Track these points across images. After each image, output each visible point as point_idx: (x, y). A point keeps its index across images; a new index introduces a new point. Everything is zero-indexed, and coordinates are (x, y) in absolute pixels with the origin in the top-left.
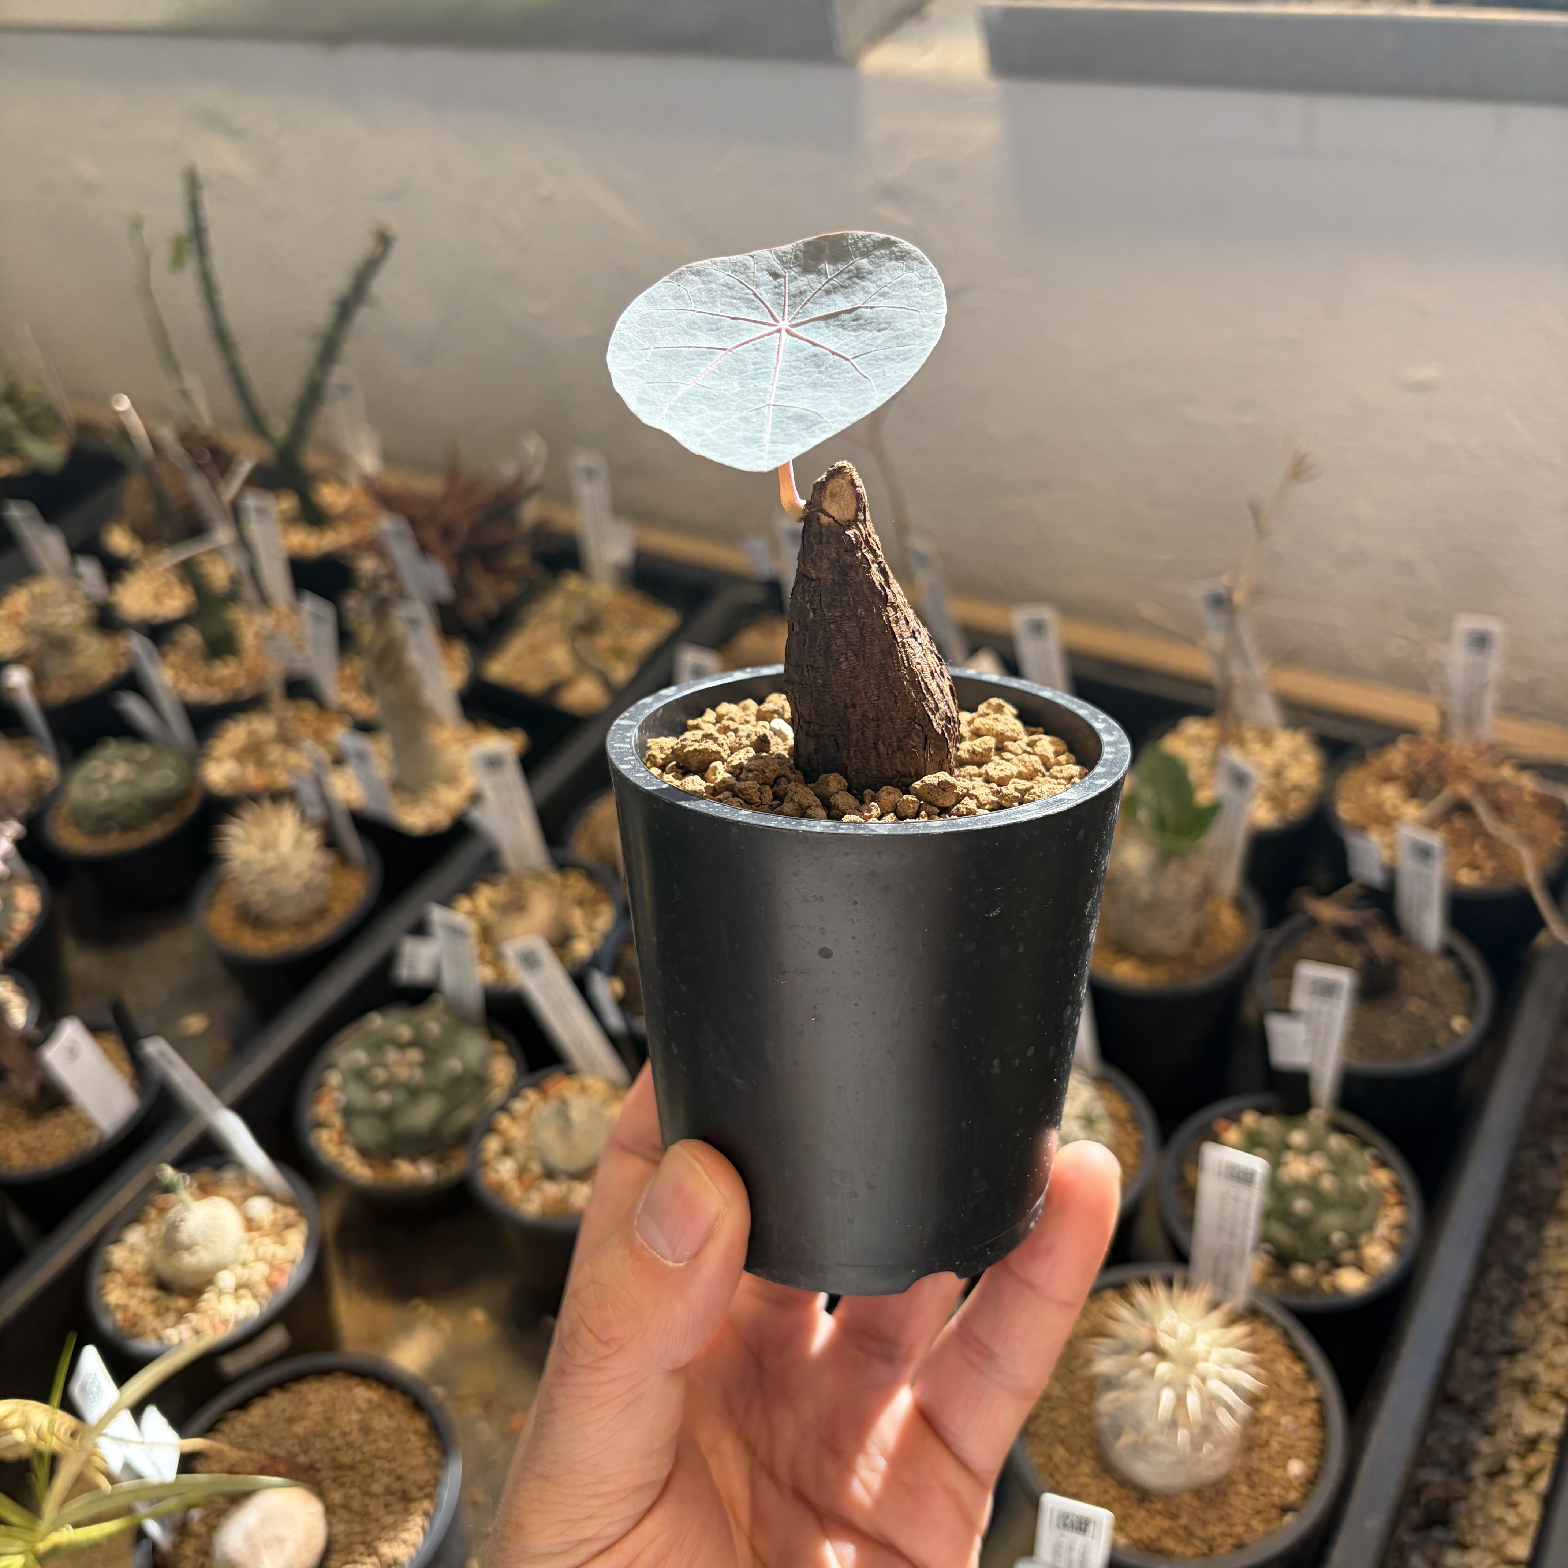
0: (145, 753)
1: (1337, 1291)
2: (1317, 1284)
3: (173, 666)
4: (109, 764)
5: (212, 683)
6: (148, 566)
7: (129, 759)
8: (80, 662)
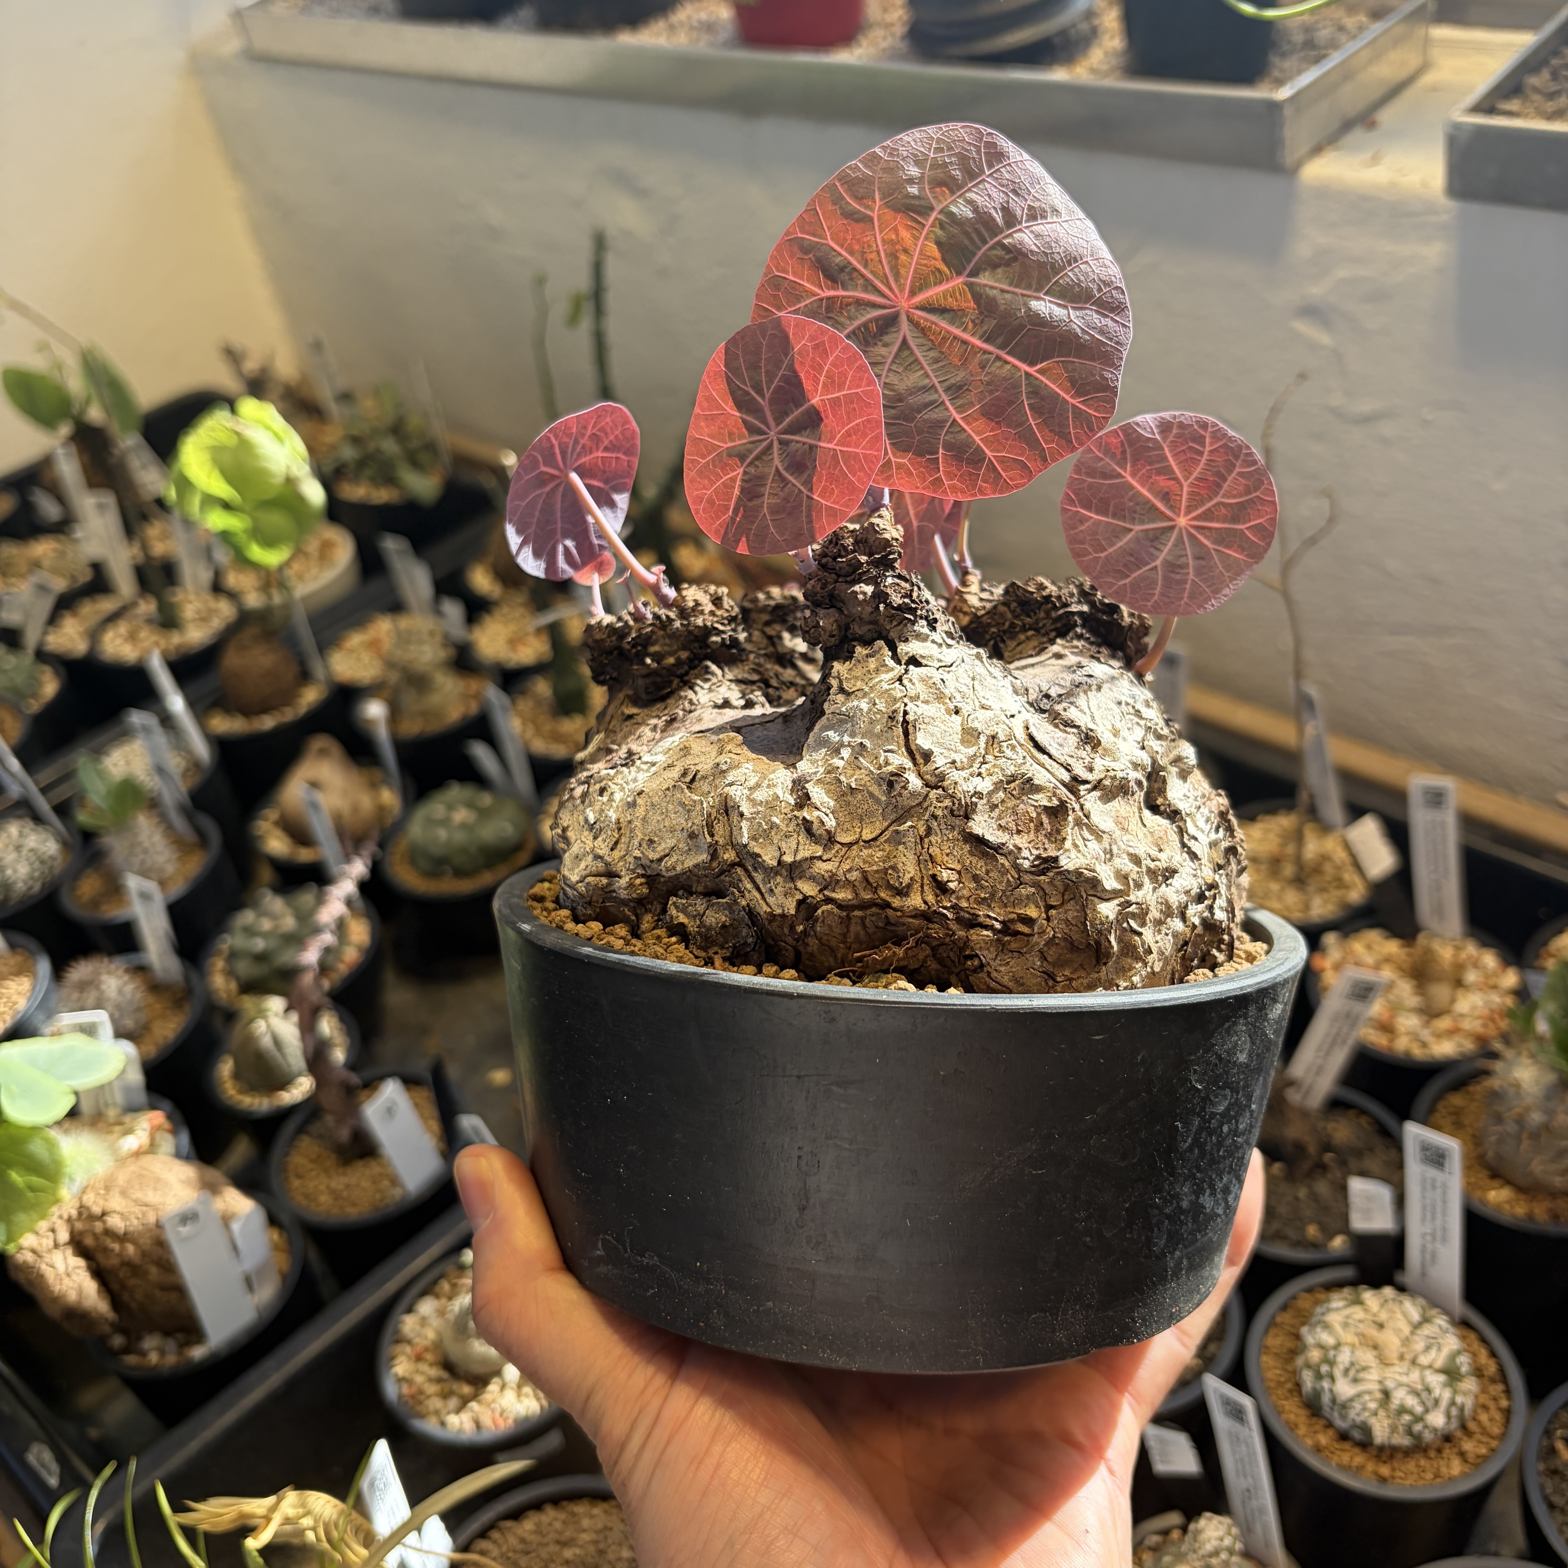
0: (486, 799)
3: (520, 714)
4: (451, 807)
5: (557, 737)
6: (505, 610)
7: (470, 805)
8: (434, 700)
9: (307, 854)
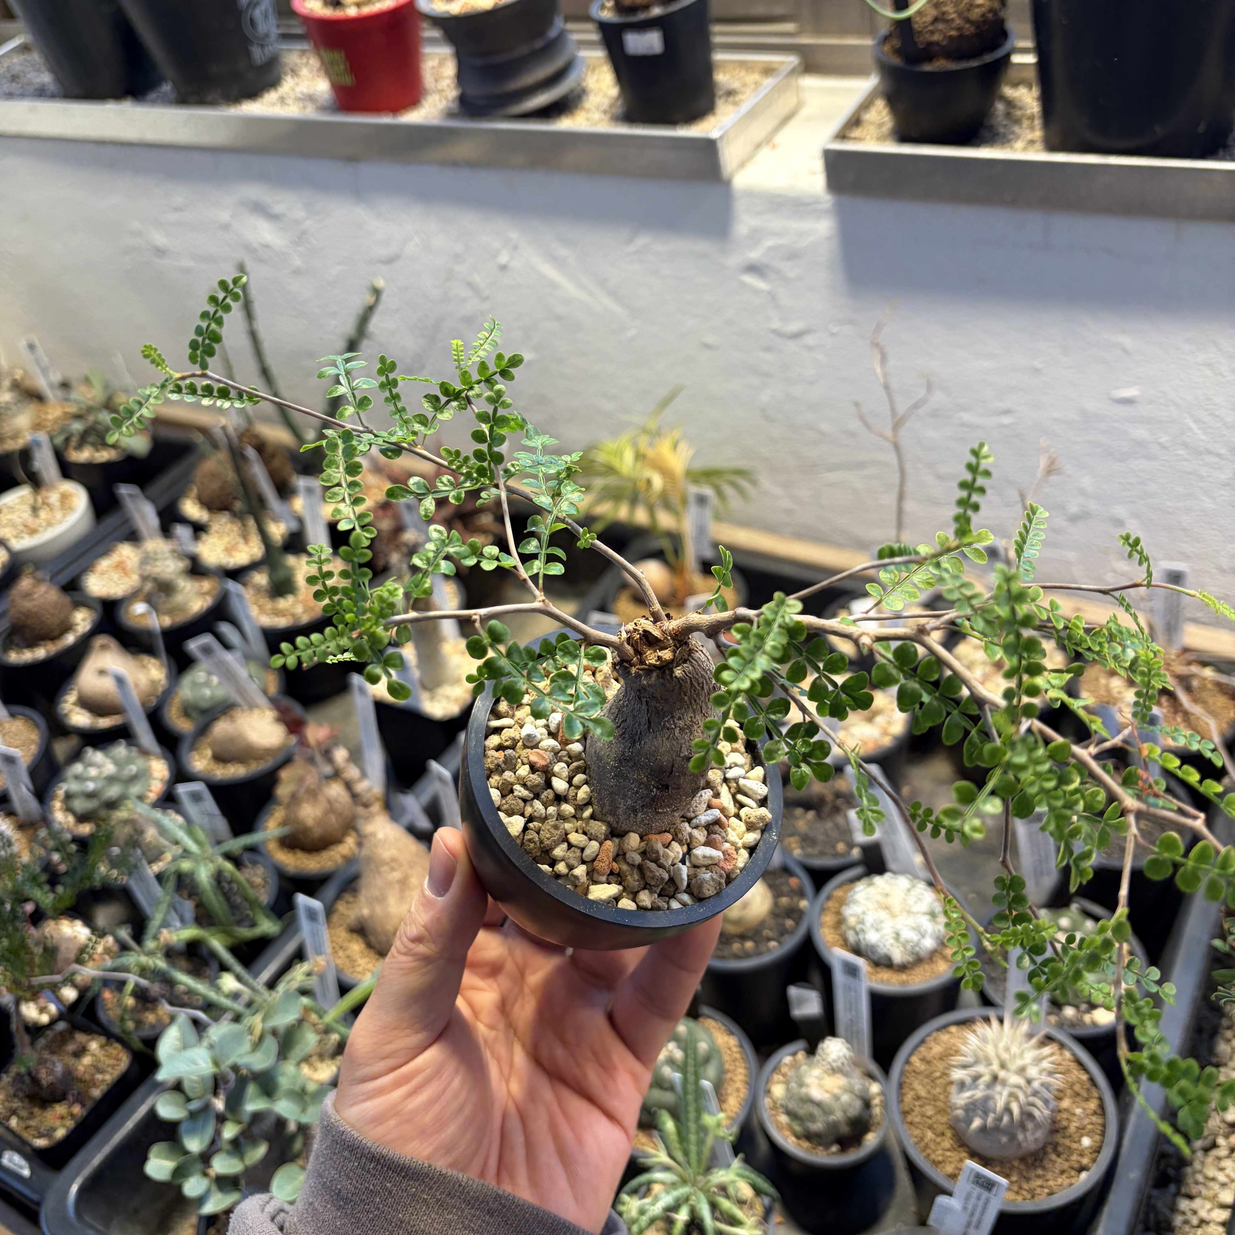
1: (1094, 1024)
2: (1081, 1020)
5: (276, 612)
6: (217, 528)
8: (179, 598)
9: (104, 723)
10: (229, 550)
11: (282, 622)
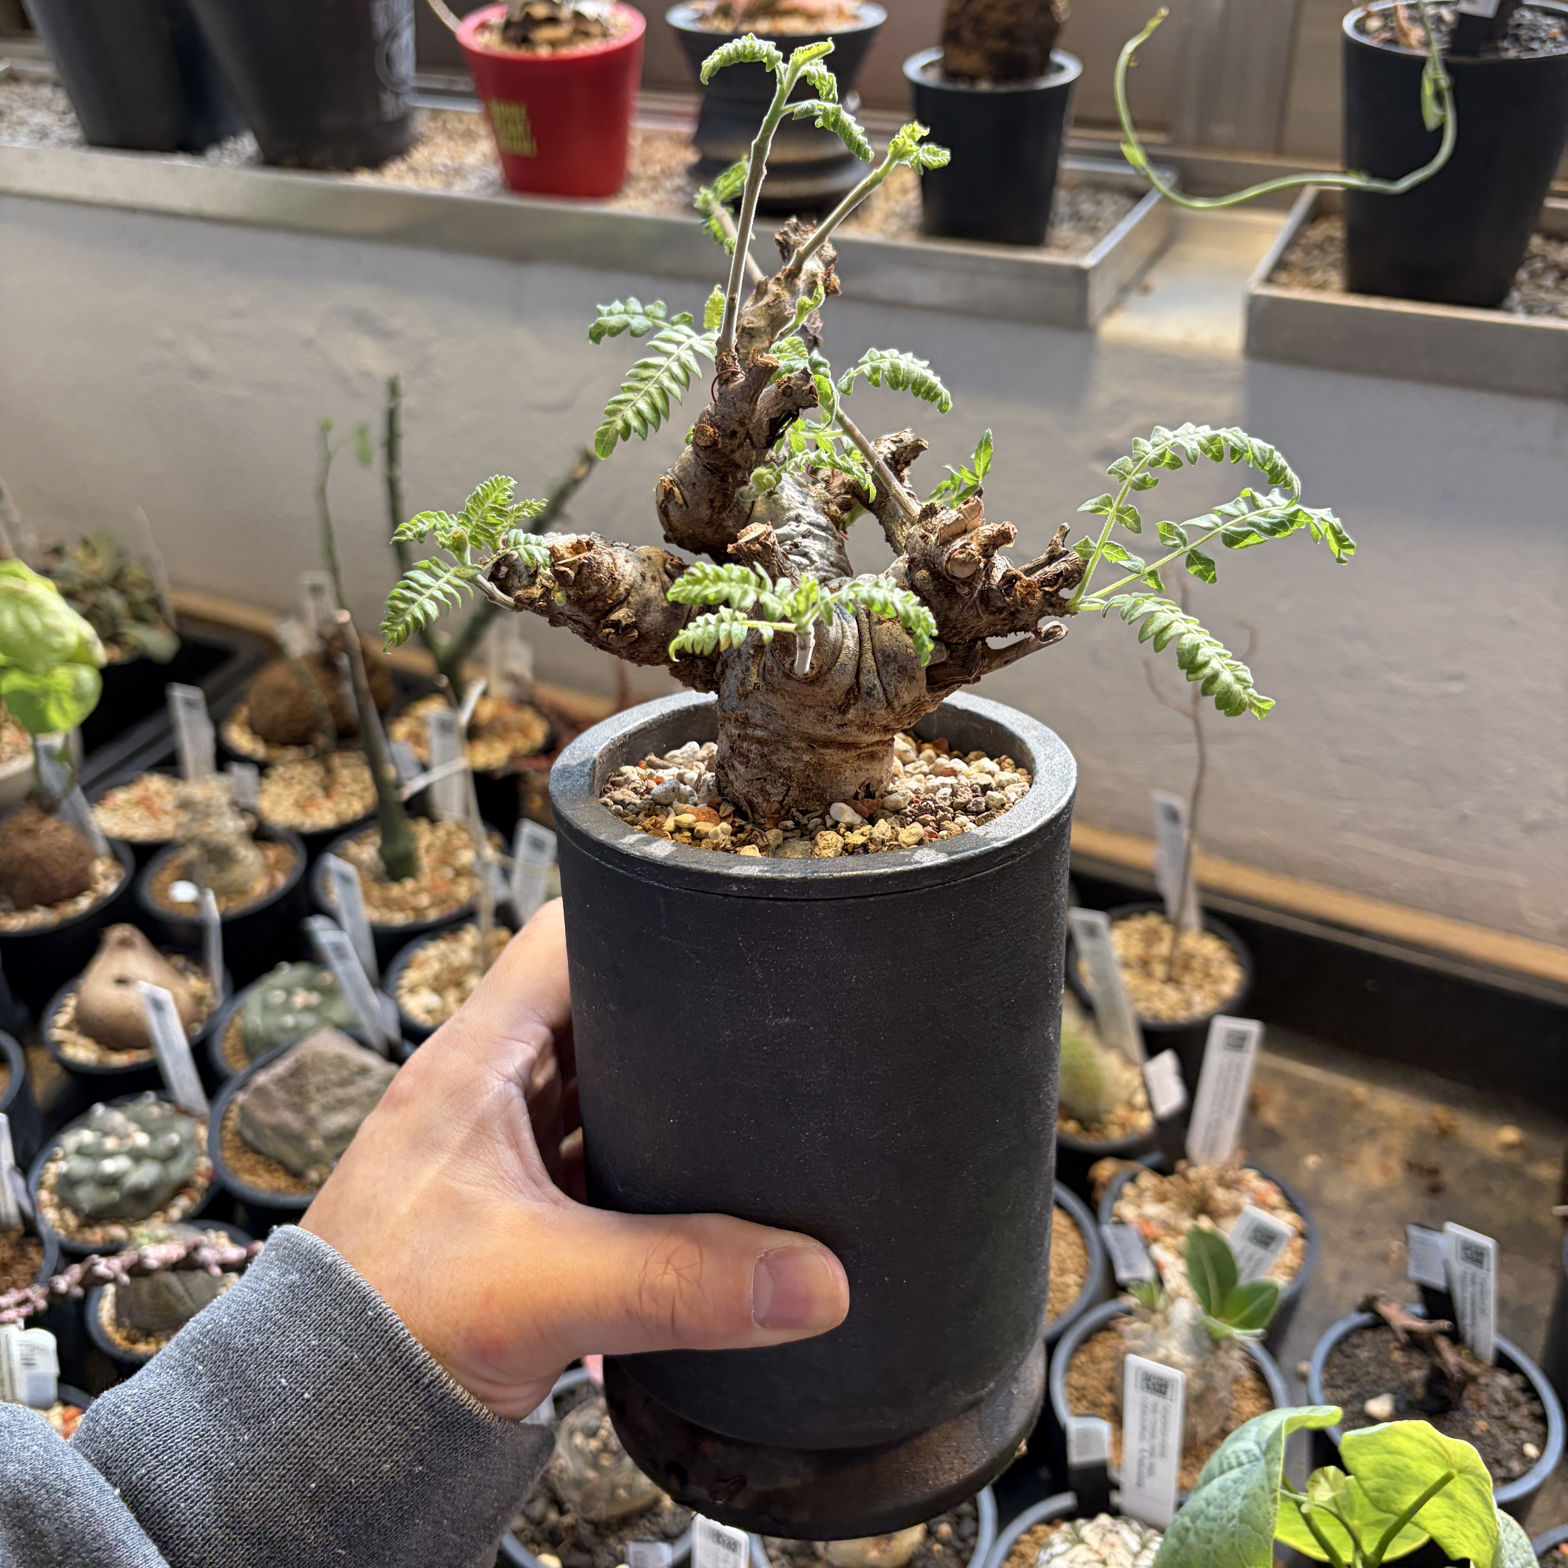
4: (289, 991)
5: (389, 904)
6: (281, 770)
7: (310, 987)
8: (236, 874)
9: (120, 1060)
10: (302, 805)
11: (399, 919)
